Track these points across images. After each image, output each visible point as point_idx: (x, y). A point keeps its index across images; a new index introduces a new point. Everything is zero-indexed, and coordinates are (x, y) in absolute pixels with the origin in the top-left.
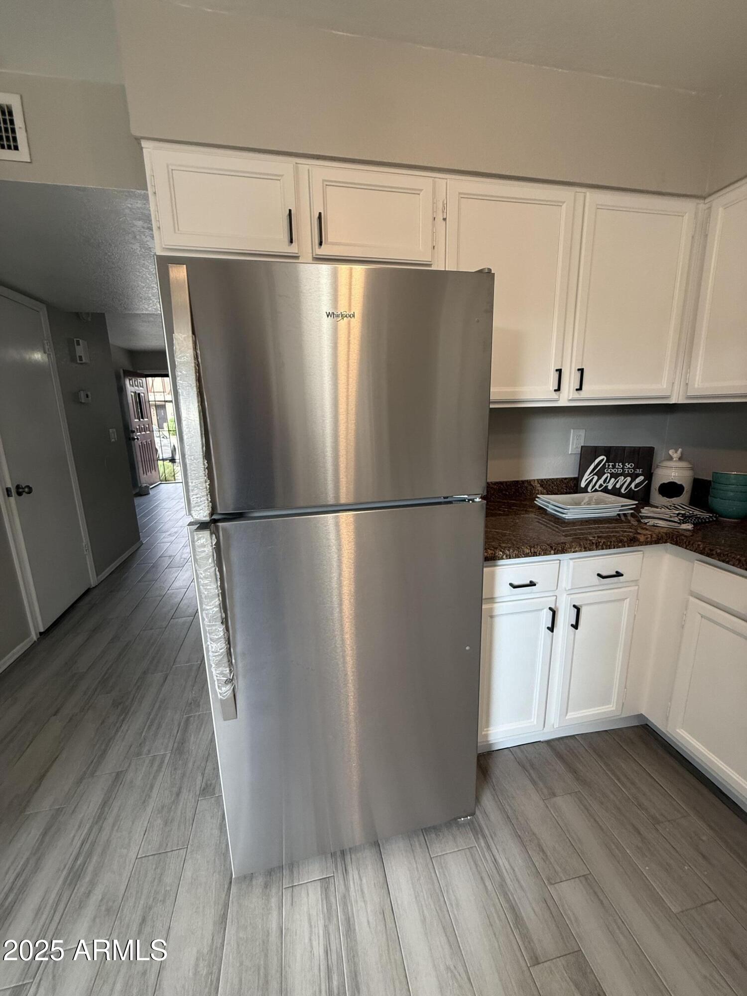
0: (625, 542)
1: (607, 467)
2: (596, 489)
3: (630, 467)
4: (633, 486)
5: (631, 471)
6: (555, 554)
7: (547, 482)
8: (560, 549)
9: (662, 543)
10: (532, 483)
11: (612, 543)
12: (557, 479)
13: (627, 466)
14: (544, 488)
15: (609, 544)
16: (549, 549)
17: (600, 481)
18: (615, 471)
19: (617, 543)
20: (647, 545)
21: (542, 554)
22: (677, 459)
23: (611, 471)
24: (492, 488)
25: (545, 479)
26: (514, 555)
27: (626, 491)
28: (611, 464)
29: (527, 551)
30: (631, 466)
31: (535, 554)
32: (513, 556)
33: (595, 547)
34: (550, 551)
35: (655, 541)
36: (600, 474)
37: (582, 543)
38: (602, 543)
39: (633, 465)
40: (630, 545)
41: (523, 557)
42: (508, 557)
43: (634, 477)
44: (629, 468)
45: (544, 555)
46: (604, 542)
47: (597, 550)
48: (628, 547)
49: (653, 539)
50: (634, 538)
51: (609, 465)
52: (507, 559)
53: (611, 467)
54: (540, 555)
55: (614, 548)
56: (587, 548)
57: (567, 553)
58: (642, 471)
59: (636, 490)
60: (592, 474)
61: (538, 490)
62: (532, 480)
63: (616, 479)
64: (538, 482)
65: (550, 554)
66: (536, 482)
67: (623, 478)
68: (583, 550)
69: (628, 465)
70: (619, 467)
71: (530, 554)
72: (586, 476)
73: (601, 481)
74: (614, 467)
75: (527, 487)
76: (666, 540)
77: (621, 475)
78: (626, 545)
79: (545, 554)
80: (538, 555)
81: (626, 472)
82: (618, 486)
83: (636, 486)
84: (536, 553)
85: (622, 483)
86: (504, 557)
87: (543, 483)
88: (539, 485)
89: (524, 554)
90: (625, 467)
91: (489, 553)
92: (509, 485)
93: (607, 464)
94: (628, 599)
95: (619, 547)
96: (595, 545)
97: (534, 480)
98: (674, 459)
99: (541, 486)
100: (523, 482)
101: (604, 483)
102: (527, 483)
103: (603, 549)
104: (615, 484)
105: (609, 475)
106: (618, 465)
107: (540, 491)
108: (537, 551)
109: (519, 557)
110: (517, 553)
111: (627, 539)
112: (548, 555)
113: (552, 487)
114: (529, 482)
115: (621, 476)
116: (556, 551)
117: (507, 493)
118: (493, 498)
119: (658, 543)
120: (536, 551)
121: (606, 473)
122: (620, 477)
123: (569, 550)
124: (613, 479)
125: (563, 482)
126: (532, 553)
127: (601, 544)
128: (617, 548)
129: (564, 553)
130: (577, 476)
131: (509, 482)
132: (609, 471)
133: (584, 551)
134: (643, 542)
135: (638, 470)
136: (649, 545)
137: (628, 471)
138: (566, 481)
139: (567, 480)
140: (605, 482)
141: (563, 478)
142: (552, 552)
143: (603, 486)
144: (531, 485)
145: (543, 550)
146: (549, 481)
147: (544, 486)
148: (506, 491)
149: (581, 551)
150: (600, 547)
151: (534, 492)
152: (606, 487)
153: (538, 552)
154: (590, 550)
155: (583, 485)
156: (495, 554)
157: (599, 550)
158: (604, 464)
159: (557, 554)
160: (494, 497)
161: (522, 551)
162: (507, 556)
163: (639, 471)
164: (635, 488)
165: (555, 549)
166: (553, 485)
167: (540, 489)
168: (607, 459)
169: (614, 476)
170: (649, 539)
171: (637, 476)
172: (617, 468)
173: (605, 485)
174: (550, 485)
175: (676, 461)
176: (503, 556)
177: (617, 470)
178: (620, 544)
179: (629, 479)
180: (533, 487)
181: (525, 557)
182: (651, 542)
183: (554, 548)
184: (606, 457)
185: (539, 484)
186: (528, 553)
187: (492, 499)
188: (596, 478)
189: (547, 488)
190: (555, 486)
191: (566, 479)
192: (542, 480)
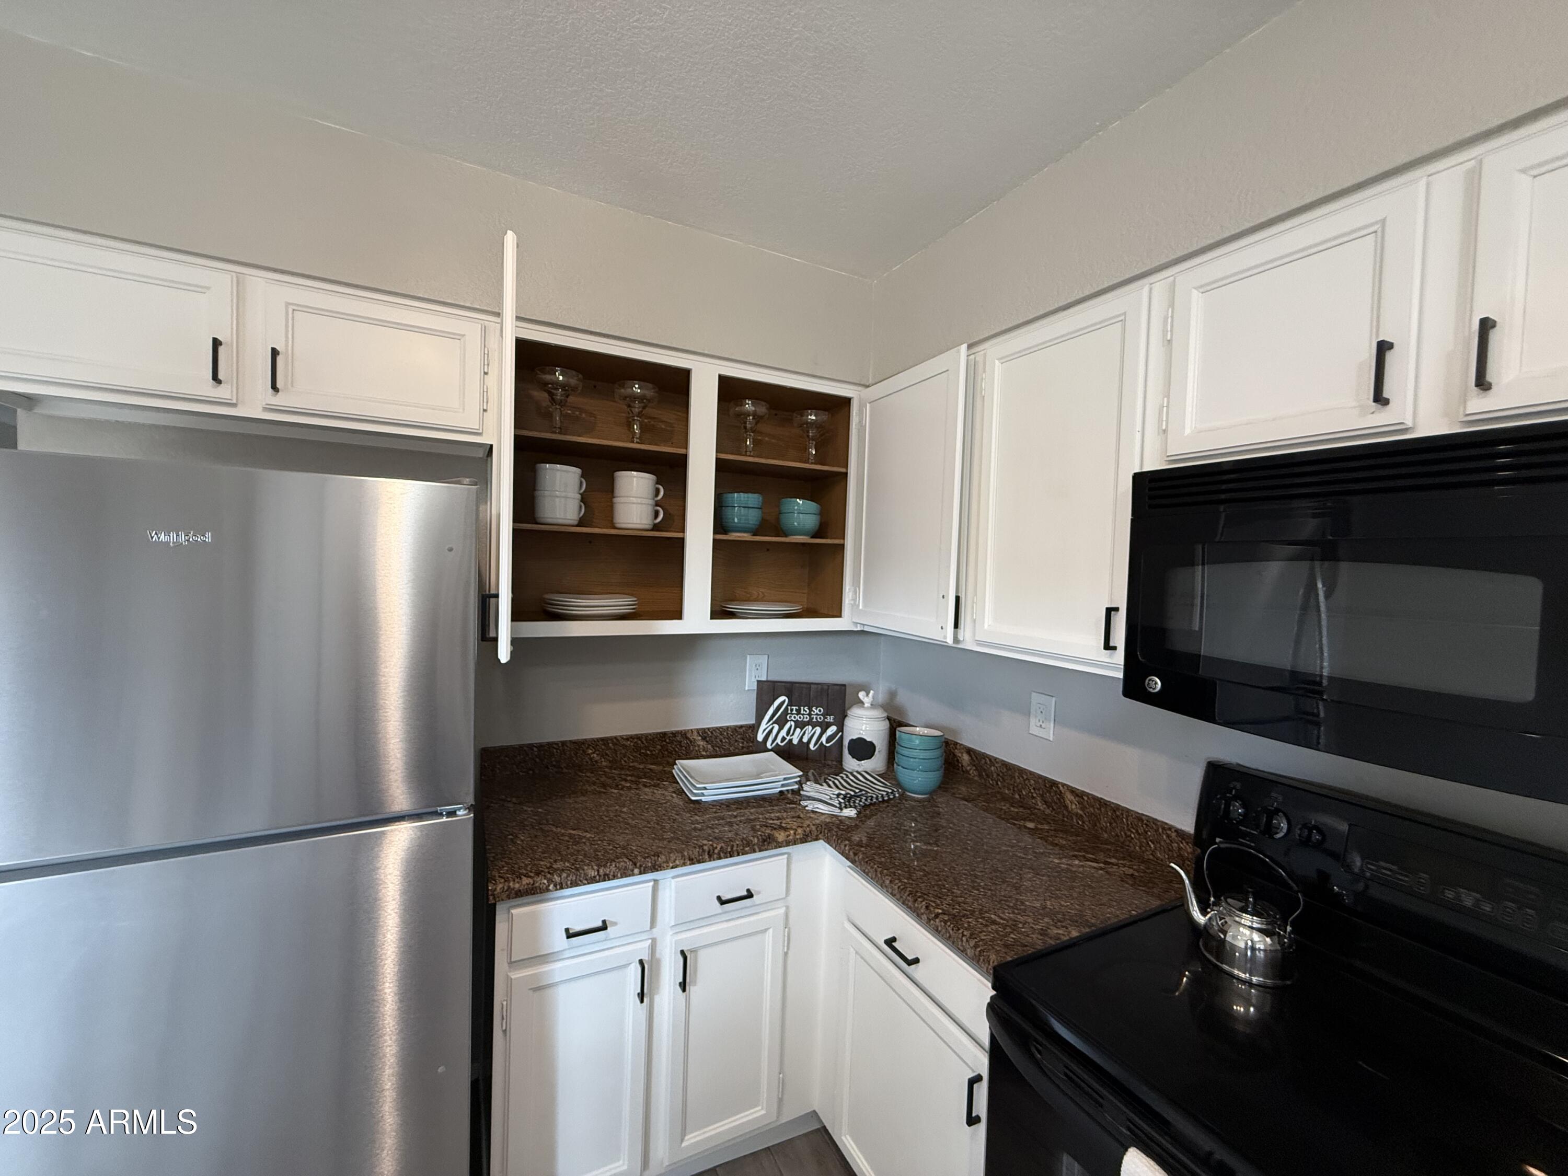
0: (754, 845)
1: (789, 712)
2: (777, 744)
3: (819, 713)
4: (824, 739)
5: (820, 718)
6: (640, 873)
7: (712, 733)
8: (650, 865)
9: (811, 841)
10: (689, 735)
11: (735, 849)
12: (728, 727)
13: (814, 712)
14: (707, 742)
15: (729, 850)
16: (631, 867)
17: (782, 731)
18: (800, 718)
19: (742, 848)
20: (789, 846)
21: (619, 875)
22: (869, 705)
23: (795, 717)
24: (623, 745)
25: (709, 729)
26: (569, 883)
27: (816, 747)
28: (794, 708)
29: (592, 873)
30: (820, 711)
31: (606, 878)
32: (567, 885)
33: (707, 857)
34: (633, 871)
35: (800, 839)
36: (781, 722)
37: (686, 854)
38: (719, 848)
39: (822, 710)
40: (763, 848)
41: (585, 884)
42: (558, 887)
43: (825, 726)
44: (817, 714)
45: (622, 877)
46: (722, 847)
47: (710, 861)
48: (760, 851)
49: (798, 837)
50: (770, 836)
51: (792, 710)
52: (556, 890)
53: (794, 712)
54: (615, 877)
55: (738, 855)
56: (695, 860)
57: (661, 870)
58: (834, 719)
59: (828, 745)
60: (771, 722)
61: (699, 746)
62: (688, 730)
63: (802, 730)
64: (698, 733)
65: (633, 875)
66: (695, 733)
67: (810, 727)
68: (688, 862)
69: (816, 709)
70: (804, 712)
71: (598, 877)
72: (763, 725)
73: (783, 733)
74: (798, 712)
75: (681, 742)
76: (817, 836)
77: (808, 723)
78: (757, 849)
79: (624, 875)
80: (611, 877)
81: (814, 720)
82: (805, 740)
83: (828, 741)
84: (608, 875)
85: (810, 735)
86: (551, 887)
87: (705, 735)
88: (700, 738)
89: (586, 880)
90: (812, 713)
91: (524, 883)
92: (650, 740)
93: (789, 707)
94: (771, 931)
95: (746, 853)
96: (706, 853)
97: (692, 730)
98: (866, 705)
99: (704, 739)
100: (674, 734)
101: (787, 735)
102: (680, 735)
103: (720, 858)
104: (802, 738)
105: (793, 723)
106: (804, 710)
107: (701, 747)
108: (610, 872)
109: (577, 885)
110: (574, 878)
111: (758, 840)
112: (630, 876)
113: (721, 741)
114: (684, 734)
115: (808, 725)
116: (642, 869)
117: (648, 752)
118: (625, 761)
119: (806, 842)
120: (608, 872)
121: (788, 721)
122: (807, 727)
123: (665, 865)
124: (798, 730)
125: (737, 732)
126: (600, 876)
127: (716, 851)
128: (743, 854)
129: (657, 870)
130: (753, 722)
131: (650, 734)
132: (793, 718)
133: (690, 864)
134: (783, 841)
135: (829, 717)
136: (792, 845)
137: (816, 718)
138: (741, 730)
139: (744, 729)
140: (788, 733)
141: (736, 726)
142: (636, 871)
143: (786, 739)
144: (687, 738)
145: (620, 870)
146: (714, 730)
147: (708, 739)
148: (647, 748)
149: (684, 864)
150: (715, 856)
151: (692, 749)
152: (791, 740)
153: (612, 874)
154: (699, 862)
155: (760, 737)
156: (533, 884)
157: (714, 860)
158: (786, 708)
159: (644, 873)
160: (626, 759)
161: (582, 875)
162: (555, 886)
163: (830, 719)
164: (827, 742)
165: (641, 866)
166: (721, 737)
167: (701, 743)
168: (789, 701)
169: (800, 725)
170: (791, 837)
171: (828, 725)
172: (803, 715)
173: (788, 738)
174: (716, 737)
175: (868, 708)
176: (549, 886)
177: (802, 716)
178: (747, 849)
179: (818, 730)
180: (691, 742)
181: (589, 883)
182: (795, 841)
183: (638, 865)
184: (787, 697)
185: (700, 736)
186: (595, 877)
187: (623, 762)
188: (776, 727)
189: (712, 742)
190: (724, 738)
191: (741, 727)
192: (704, 730)
